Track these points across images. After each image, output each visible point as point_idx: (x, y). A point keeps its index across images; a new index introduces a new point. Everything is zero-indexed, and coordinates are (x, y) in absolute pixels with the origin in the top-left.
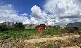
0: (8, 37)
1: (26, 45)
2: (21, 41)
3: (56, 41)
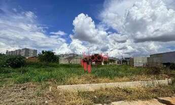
0: (27, 80)
1: (60, 94)
2: (50, 88)
3: (117, 89)
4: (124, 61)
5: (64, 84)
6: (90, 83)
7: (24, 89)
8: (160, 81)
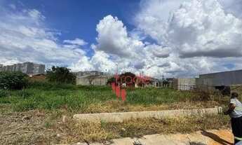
0: (32, 107)
3: (152, 119)
4: (165, 83)
5: (83, 113)
6: (118, 111)
7: (28, 118)
8: (207, 109)
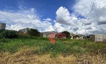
4: (88, 37)
